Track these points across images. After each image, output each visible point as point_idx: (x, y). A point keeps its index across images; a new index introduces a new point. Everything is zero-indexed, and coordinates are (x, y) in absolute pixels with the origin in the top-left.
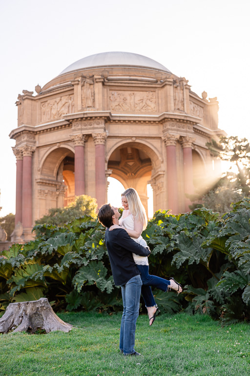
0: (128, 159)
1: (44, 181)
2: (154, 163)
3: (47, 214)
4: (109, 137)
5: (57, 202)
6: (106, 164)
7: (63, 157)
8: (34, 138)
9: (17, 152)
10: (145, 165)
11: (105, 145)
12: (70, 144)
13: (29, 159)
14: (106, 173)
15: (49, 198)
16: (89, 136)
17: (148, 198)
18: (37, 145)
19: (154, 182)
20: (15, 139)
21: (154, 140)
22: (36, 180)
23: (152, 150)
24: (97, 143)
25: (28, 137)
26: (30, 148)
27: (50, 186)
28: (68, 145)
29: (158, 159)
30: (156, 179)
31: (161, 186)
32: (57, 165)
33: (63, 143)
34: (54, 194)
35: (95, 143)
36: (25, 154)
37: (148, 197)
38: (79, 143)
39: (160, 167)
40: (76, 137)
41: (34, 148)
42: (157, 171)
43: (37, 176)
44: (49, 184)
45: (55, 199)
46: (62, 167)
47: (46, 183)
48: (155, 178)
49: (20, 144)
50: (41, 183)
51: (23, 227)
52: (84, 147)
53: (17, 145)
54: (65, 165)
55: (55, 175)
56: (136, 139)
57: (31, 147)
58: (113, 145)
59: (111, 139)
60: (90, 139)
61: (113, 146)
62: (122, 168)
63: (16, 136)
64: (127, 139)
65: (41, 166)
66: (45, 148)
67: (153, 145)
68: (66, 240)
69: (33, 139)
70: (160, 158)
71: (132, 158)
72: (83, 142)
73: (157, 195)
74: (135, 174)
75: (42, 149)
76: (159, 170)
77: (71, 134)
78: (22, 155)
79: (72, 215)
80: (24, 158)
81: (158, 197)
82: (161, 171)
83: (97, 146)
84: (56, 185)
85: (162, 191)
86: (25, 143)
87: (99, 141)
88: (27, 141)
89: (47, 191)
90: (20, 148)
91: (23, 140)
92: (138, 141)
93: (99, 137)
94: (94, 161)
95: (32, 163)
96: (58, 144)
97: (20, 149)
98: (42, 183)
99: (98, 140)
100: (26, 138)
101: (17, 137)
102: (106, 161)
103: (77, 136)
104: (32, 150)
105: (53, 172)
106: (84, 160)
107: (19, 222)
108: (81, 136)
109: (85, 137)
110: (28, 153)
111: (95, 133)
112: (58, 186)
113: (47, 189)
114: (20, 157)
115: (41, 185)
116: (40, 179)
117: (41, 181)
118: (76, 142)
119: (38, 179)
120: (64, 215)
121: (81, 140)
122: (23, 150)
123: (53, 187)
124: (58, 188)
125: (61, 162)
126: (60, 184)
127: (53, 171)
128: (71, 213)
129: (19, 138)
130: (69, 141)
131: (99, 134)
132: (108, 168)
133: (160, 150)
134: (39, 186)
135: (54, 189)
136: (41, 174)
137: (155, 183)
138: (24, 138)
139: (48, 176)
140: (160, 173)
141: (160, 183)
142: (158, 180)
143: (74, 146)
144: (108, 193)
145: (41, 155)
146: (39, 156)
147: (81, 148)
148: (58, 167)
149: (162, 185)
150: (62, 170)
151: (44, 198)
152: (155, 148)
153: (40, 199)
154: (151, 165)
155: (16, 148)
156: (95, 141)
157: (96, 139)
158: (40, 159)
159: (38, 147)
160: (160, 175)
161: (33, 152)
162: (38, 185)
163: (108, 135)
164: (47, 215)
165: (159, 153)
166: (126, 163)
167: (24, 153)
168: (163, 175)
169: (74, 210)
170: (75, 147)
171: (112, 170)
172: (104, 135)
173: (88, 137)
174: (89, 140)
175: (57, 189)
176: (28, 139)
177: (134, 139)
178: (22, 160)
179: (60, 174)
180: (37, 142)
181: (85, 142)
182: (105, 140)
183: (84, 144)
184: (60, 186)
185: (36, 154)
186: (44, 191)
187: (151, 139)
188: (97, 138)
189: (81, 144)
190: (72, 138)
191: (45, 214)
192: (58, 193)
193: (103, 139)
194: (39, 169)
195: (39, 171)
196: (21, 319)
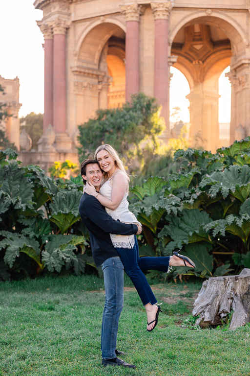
0: (194, 40)
1: (83, 70)
2: (235, 46)
3: (94, 116)
4: (175, 8)
5: (99, 99)
6: (170, 48)
7: (108, 37)
8: (69, 9)
9: (46, 28)
10: (218, 48)
11: (168, 20)
12: (119, 17)
13: (62, 38)
14: (169, 60)
15: (89, 93)
16: (147, 6)
17: (220, 96)
18: (73, 18)
19: (234, 74)
20: (42, 9)
21: (237, 14)
22: (71, 68)
23: (234, 29)
24: (157, 17)
25: (60, 7)
26: (63, 22)
27: (89, 77)
28: (116, 19)
29: (241, 41)
30: (237, 70)
31: (244, 80)
32: (100, 48)
33: (109, 16)
34: (95, 88)
35: (155, 16)
36: (58, 31)
37: (220, 94)
38: (132, 17)
39: (245, 53)
40: (129, 8)
41: (69, 23)
42: (238, 59)
43: (73, 63)
44: (88, 74)
45: (97, 95)
46: (106, 51)
47: (84, 73)
48: (235, 70)
49: (49, 16)
50: (78, 73)
51: (56, 132)
52: (139, 23)
53: (45, 18)
54: (109, 46)
55: (96, 61)
56: (212, 11)
57: (65, 21)
58: (180, 20)
59: (176, 12)
60: (148, 11)
61: (180, 22)
62: (186, 53)
63: (43, 5)
64: (200, 12)
65: (78, 49)
66: (83, 24)
67: (235, 21)
68: (239, 176)
69: (67, 9)
70: (245, 40)
71: (201, 40)
72: (138, 15)
73: (237, 93)
74: (203, 62)
75: (80, 24)
76: (243, 57)
77: (121, 4)
78: (52, 33)
79: (128, 119)
80: (55, 37)
81: (238, 95)
82: (245, 59)
83: (158, 22)
84: (98, 76)
85: (244, 87)
86: (57, 16)
87: (161, 15)
88: (59, 12)
89: (85, 84)
90: (49, 22)
91: (53, 11)
92: (214, 15)
93: (161, 9)
94: (152, 42)
95: (65, 44)
96: (102, 17)
97: (50, 24)
98: (80, 73)
99: (158, 13)
100: (57, 9)
101: (45, 6)
102: (169, 43)
103: (129, 6)
104: (65, 26)
105: (94, 58)
106: (139, 41)
107: (50, 125)
108: (135, 6)
109: (141, 8)
110: (61, 30)
111: (155, 3)
112: (100, 77)
113: (86, 81)
114: (48, 35)
115: (77, 75)
116: (78, 67)
117: (79, 70)
118: (129, 15)
119: (74, 67)
120: (117, 119)
121: (136, 12)
122: (54, 26)
123: (94, 78)
124: (100, 80)
125: (104, 43)
126: (103, 74)
127: (94, 56)
128: (128, 117)
129: (48, 8)
130: (118, 13)
131: (161, 4)
132: (172, 53)
133: (245, 28)
134: (75, 77)
135: (95, 81)
136: (79, 60)
137: (235, 76)
138: (54, 9)
139: (88, 63)
140: (244, 62)
141: (243, 76)
142: (239, 71)
143: (124, 20)
144: (170, 88)
145: (78, 33)
146: (75, 34)
147: (135, 24)
148: (101, 51)
149: (246, 79)
150: (106, 54)
151: (81, 93)
152: (239, 25)
153: (76, 94)
154: (230, 49)
155: (43, 23)
156: (156, 14)
157: (156, 11)
158: (77, 39)
159: (74, 22)
160: (243, 64)
161: (67, 29)
162: (75, 75)
163: (173, 5)
164: (92, 118)
165: (244, 33)
166: (192, 45)
167: (54, 29)
168: (247, 65)
169: (131, 112)
170: (127, 22)
171: (177, 56)
172: (168, 6)
173: (144, 8)
174: (146, 13)
175: (99, 82)
176: (60, 10)
177: (209, 11)
178: (52, 40)
179: (104, 60)
180: (73, 15)
181: (140, 15)
182: (169, 13)
183: (140, 19)
184: (104, 76)
185: (71, 31)
186: (82, 84)
187: (233, 12)
188: (158, 9)
189: (135, 19)
190: (123, 9)
191: (90, 117)
192: (100, 87)
193: (166, 11)
194: (75, 53)
195: (75, 55)
196: (230, 301)
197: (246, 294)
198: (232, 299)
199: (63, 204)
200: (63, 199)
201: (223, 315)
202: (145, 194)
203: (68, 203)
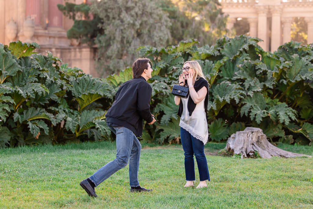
196: (252, 146)
197: (257, 142)
198: (253, 144)
199: (79, 87)
200: (78, 83)
201: (251, 154)
202: (120, 81)
203: (82, 86)
